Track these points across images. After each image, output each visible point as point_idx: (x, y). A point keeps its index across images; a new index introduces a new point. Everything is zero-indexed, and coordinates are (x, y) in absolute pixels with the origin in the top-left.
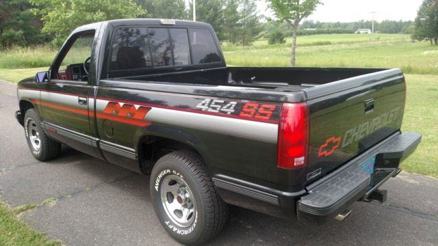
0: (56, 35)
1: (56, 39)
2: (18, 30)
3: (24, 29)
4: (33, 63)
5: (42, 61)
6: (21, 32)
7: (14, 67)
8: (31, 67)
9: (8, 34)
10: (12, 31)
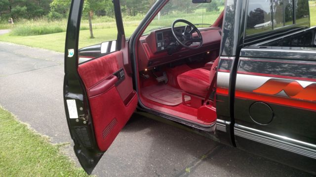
0: (52, 10)
1: (51, 13)
2: (22, 7)
3: (27, 6)
4: (40, 31)
5: (47, 29)
6: (25, 8)
7: (26, 34)
8: (38, 35)
9: (16, 10)
10: (18, 7)
